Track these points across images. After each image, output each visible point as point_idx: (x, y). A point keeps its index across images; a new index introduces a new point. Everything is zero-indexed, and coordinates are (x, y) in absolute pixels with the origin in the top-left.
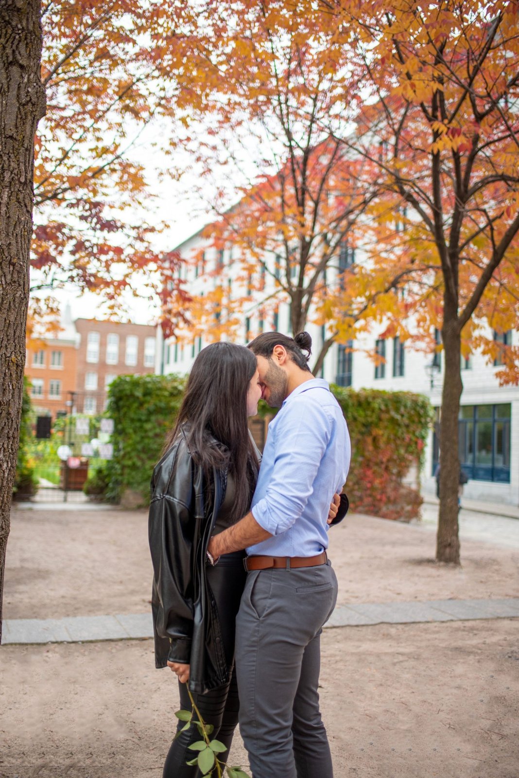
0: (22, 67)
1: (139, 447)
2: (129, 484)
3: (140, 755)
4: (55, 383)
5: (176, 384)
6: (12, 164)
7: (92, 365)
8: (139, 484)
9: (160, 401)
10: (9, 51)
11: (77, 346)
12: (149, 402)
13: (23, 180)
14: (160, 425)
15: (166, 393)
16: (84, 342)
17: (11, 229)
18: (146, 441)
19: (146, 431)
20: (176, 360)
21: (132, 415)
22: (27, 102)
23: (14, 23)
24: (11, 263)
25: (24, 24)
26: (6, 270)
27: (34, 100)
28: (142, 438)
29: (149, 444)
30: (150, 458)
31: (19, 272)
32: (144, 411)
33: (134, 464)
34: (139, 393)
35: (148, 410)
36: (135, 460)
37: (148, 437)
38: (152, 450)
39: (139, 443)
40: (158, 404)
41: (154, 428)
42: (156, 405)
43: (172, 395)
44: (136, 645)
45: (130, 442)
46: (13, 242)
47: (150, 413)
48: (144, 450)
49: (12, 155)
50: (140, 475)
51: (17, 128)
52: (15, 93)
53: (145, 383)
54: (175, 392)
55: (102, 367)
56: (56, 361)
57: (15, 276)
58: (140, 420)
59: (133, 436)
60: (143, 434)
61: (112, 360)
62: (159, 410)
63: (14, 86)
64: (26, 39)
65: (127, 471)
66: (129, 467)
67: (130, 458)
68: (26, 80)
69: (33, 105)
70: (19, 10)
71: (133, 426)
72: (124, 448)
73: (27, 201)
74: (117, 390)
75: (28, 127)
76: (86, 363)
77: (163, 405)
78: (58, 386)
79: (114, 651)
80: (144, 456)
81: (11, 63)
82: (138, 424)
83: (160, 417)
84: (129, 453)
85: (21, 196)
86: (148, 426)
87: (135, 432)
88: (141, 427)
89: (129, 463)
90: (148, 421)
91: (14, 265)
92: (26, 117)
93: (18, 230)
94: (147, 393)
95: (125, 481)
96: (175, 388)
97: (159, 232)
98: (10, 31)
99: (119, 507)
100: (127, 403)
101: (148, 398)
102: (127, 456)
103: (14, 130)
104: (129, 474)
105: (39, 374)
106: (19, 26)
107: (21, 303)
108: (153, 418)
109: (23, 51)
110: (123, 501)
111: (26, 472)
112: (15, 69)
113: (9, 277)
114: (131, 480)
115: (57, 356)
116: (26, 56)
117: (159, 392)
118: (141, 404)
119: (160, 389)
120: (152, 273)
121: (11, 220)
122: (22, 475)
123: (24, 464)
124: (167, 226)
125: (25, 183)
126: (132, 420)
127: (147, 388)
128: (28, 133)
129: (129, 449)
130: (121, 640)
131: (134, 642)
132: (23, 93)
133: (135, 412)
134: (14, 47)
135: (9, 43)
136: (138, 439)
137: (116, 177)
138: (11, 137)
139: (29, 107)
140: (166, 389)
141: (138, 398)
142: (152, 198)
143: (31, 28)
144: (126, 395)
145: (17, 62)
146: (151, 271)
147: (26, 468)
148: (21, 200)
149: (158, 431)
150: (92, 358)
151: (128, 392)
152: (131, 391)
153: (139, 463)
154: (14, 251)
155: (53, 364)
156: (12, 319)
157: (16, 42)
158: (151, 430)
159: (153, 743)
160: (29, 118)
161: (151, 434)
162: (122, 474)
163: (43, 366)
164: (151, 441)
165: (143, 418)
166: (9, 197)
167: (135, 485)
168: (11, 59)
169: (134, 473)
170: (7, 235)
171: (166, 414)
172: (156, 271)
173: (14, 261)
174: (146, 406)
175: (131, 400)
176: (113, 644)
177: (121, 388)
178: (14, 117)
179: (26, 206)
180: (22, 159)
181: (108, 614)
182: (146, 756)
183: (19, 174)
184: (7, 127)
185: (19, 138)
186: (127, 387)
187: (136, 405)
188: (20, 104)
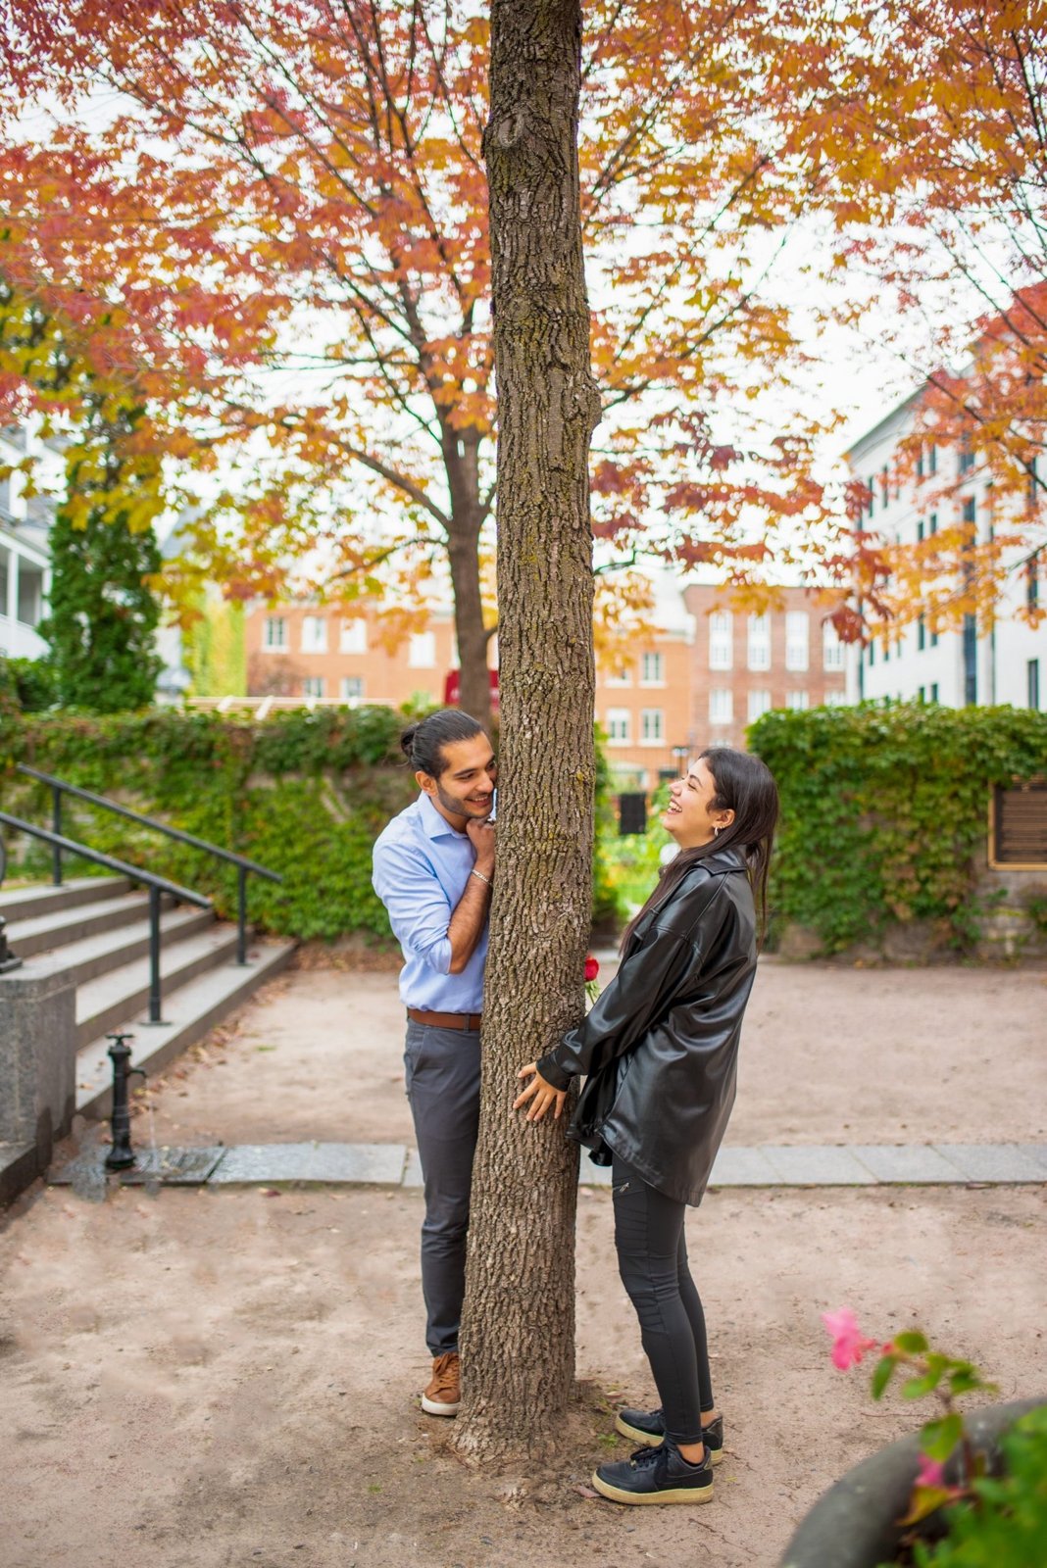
0: (564, 367)
1: (810, 844)
2: (793, 914)
3: (789, 1350)
4: (651, 714)
5: (874, 723)
6: (561, 506)
7: (722, 674)
8: (813, 914)
9: (846, 755)
10: (546, 348)
11: (690, 640)
12: (825, 759)
13: (576, 525)
14: (847, 801)
15: (857, 741)
16: (703, 633)
17: (566, 597)
18: (823, 832)
19: (821, 814)
20: (887, 656)
21: (794, 784)
22: (575, 415)
23: (550, 309)
24: (567, 644)
25: (564, 306)
26: (563, 655)
27: (584, 410)
28: (815, 826)
29: (827, 838)
30: (830, 865)
31: (579, 655)
32: (816, 777)
33: (801, 877)
34: (804, 743)
35: (823, 773)
36: (803, 868)
37: (824, 825)
38: (834, 848)
39: (809, 836)
40: (843, 762)
41: (837, 807)
42: (838, 764)
43: (867, 742)
44: (794, 1196)
45: (793, 835)
46: (570, 615)
47: (827, 780)
48: (821, 850)
49: (560, 494)
50: (813, 897)
51: (563, 454)
52: (558, 405)
53: (816, 723)
54: (874, 738)
55: (741, 679)
56: (652, 672)
57: (575, 661)
58: (808, 794)
59: (798, 824)
60: (815, 820)
61: (759, 663)
62: (844, 774)
63: (556, 395)
64: (567, 325)
65: (788, 890)
66: (790, 881)
67: (793, 866)
68: (571, 384)
69: (583, 416)
70: (555, 287)
71: (796, 805)
72: (780, 848)
73: (583, 553)
74: (762, 738)
75: (579, 449)
76: (709, 673)
77: (851, 763)
78: (657, 718)
79: (756, 1202)
80: (819, 861)
81: (550, 365)
82: (805, 802)
83: (847, 786)
84: (790, 855)
85: (575, 549)
86: (824, 804)
87: (800, 816)
88: (812, 807)
89: (793, 874)
90: (823, 794)
91: (572, 646)
92: (575, 435)
93: (575, 597)
94: (819, 743)
95: (786, 910)
96: (874, 730)
97: (827, 430)
98: (545, 321)
99: (777, 957)
100: (783, 763)
101: (821, 751)
102: (788, 863)
103: (561, 458)
104: (793, 896)
105: (620, 700)
106: (558, 310)
107: (585, 696)
108: (833, 789)
109: (564, 344)
110: (783, 947)
111: (605, 896)
112: (556, 372)
113: (567, 664)
114: (797, 907)
115: (652, 662)
116: (569, 349)
117: (841, 740)
118: (810, 763)
119: (844, 733)
120: (813, 525)
121: (565, 585)
122: (599, 902)
123: (601, 881)
124: (841, 419)
125: (580, 529)
126: (794, 795)
127: (821, 733)
128: (579, 458)
129: (790, 849)
130: (770, 1186)
131: (791, 1191)
132: (568, 403)
133: (799, 780)
134: (553, 341)
135: (546, 337)
136: (807, 829)
137: (737, 336)
138: (557, 469)
139: (579, 421)
140: (855, 733)
141: (803, 751)
142: (808, 364)
143: (573, 309)
144: (781, 748)
145: (559, 361)
146: (809, 523)
147: (607, 890)
148: (576, 554)
149: (843, 812)
150: (721, 659)
151: (785, 743)
152: (790, 739)
153: (810, 875)
154: (571, 628)
155: (647, 678)
156: (574, 720)
157: (554, 334)
158: (830, 811)
159: (811, 1337)
160: (580, 436)
161: (830, 819)
162: (778, 897)
163: (627, 684)
164: (832, 833)
165: (815, 789)
166: (560, 553)
167: (805, 916)
168: (549, 359)
169: (801, 894)
170: (561, 606)
171: (858, 781)
172: (818, 521)
173: (573, 641)
174: (818, 766)
175: (790, 756)
176: (756, 1193)
177: (771, 734)
178: (558, 440)
179: (583, 560)
180: (573, 497)
181: (749, 1145)
182: (799, 1352)
183: (571, 519)
184: (551, 456)
185: (568, 468)
186: (781, 732)
187: (799, 765)
188: (566, 420)
